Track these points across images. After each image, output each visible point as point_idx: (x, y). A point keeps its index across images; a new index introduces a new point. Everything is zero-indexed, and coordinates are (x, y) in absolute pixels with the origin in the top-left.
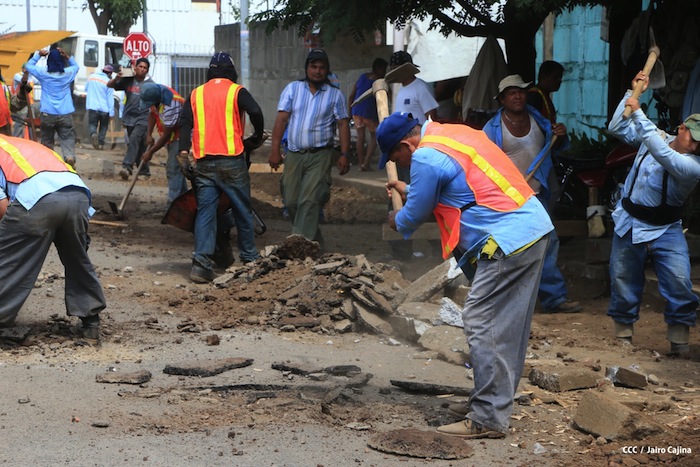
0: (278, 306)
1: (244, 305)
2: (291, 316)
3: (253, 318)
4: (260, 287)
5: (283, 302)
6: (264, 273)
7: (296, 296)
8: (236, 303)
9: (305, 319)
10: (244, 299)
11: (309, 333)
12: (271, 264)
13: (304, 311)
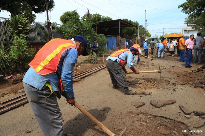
0: (197, 80)
1: (190, 79)
2: (198, 84)
3: (190, 83)
4: (195, 75)
5: (198, 80)
6: (198, 71)
7: (201, 79)
8: (189, 78)
9: (201, 85)
10: (191, 77)
11: (201, 89)
12: (200, 70)
13: (201, 83)
